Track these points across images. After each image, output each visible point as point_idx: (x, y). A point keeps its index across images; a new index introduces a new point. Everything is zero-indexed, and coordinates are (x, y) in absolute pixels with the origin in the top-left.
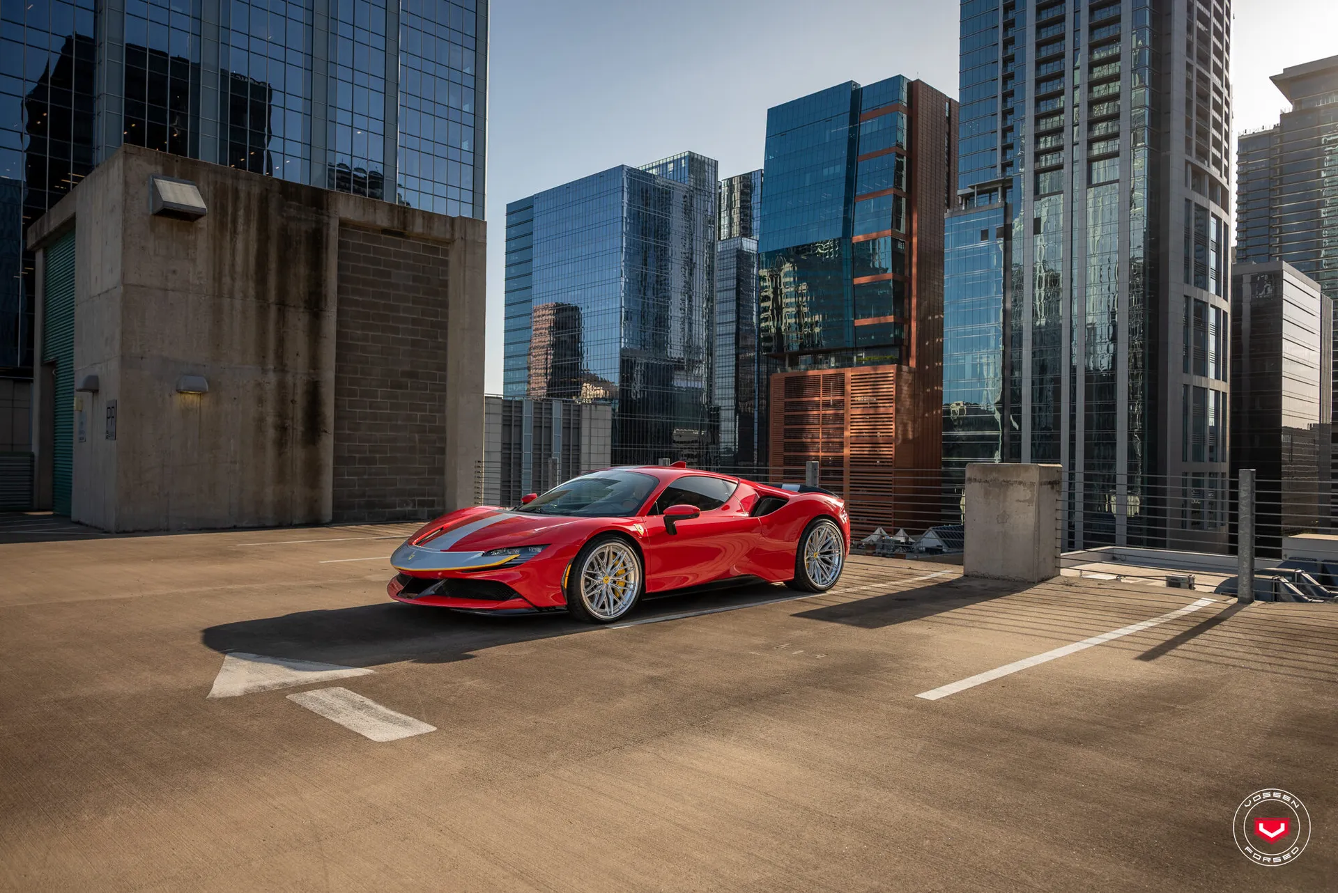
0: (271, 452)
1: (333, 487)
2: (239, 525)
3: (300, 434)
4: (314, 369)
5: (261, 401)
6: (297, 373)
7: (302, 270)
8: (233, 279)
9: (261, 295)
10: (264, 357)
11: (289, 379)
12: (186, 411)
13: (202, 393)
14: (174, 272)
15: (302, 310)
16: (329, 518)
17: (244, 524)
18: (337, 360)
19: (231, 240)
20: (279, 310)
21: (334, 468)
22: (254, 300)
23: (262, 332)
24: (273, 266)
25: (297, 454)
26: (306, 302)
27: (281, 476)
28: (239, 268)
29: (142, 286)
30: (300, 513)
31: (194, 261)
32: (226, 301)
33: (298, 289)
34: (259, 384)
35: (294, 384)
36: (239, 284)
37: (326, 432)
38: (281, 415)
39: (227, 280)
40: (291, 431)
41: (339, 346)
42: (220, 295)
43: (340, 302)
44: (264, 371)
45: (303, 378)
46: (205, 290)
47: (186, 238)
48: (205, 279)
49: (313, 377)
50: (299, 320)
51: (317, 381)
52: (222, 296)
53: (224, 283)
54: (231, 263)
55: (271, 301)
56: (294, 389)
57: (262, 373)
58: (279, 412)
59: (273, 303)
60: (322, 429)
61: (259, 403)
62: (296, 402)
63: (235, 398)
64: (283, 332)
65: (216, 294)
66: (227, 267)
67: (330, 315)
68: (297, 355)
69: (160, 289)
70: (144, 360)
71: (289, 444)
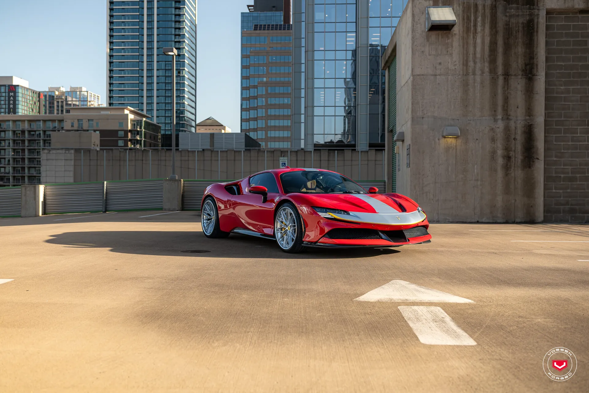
0: (500, 173)
1: (544, 197)
2: (480, 221)
3: (520, 161)
4: (530, 116)
5: (493, 140)
6: (517, 120)
7: (520, 50)
8: (475, 63)
9: (493, 71)
10: (495, 111)
11: (512, 124)
12: (448, 149)
13: (457, 137)
14: (440, 64)
15: (520, 77)
16: (541, 218)
17: (484, 220)
18: (546, 108)
19: (474, 38)
20: (505, 78)
21: (545, 185)
22: (488, 74)
23: (494, 95)
24: (500, 50)
25: (518, 173)
26: (523, 71)
27: (507, 190)
28: (478, 55)
29: (423, 75)
30: (520, 215)
31: (451, 54)
32: (471, 77)
33: (517, 64)
34: (493, 129)
35: (516, 128)
36: (479, 65)
37: (538, 159)
38: (507, 149)
39: (471, 64)
40: (514, 159)
41: (547, 99)
42: (467, 74)
43: (548, 68)
44: (496, 120)
45: (521, 123)
46: (458, 72)
47: (447, 42)
48: (458, 65)
49: (529, 121)
50: (518, 84)
51: (531, 125)
52: (469, 75)
53: (470, 66)
54: (473, 53)
55: (499, 73)
56: (515, 131)
57: (494, 121)
58: (506, 147)
59: (500, 75)
60: (535, 157)
61: (492, 142)
62: (516, 139)
63: (477, 139)
64: (508, 93)
65: (465, 74)
66: (471, 56)
67: (540, 78)
68: (517, 107)
69: (432, 75)
70: (424, 119)
71: (513, 168)
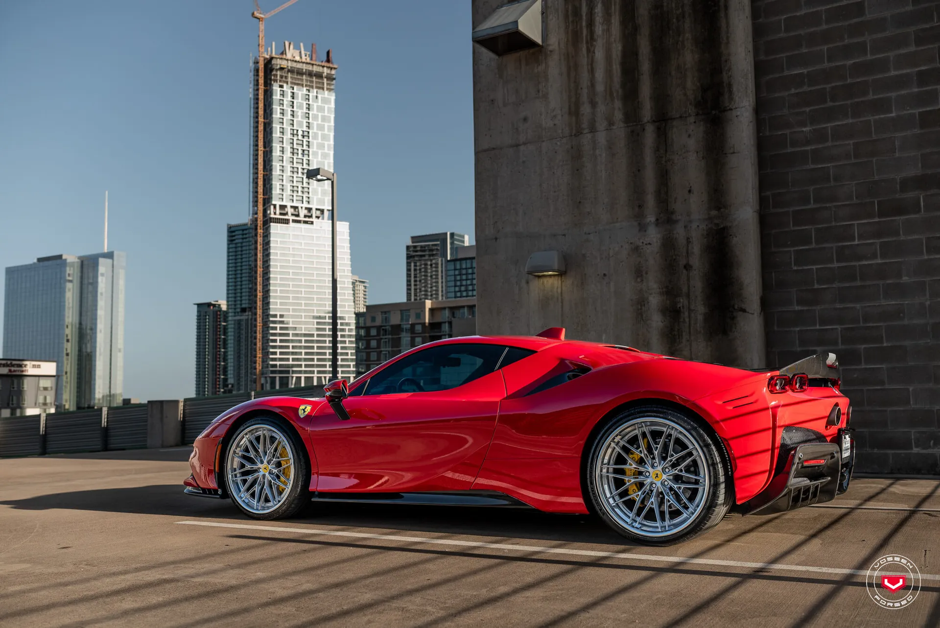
3: (700, 318)
4: (719, 209)
5: (639, 273)
6: (690, 222)
7: (689, 57)
8: (593, 104)
9: (632, 116)
10: (640, 207)
11: (680, 232)
12: (545, 302)
13: (561, 274)
14: (525, 119)
15: (692, 119)
19: (588, 51)
20: (659, 129)
22: (622, 125)
23: (636, 170)
24: (646, 66)
25: (698, 349)
26: (698, 104)
28: (600, 88)
29: (494, 149)
31: (545, 97)
32: (586, 138)
34: (637, 248)
35: (688, 240)
36: (601, 108)
37: (744, 311)
38: (671, 291)
39: (586, 109)
40: (686, 314)
41: (762, 163)
42: (579, 133)
44: (642, 228)
45: (701, 227)
46: (560, 131)
47: (536, 71)
48: (559, 117)
49: (716, 221)
50: (689, 136)
51: (724, 228)
52: (581, 133)
53: (583, 114)
54: (589, 84)
55: (645, 120)
56: (688, 246)
57: (640, 230)
58: (667, 287)
59: (648, 122)
60: (736, 307)
61: (638, 277)
62: (691, 267)
63: (605, 275)
64: (666, 162)
65: (574, 132)
66: (585, 91)
67: (739, 113)
68: (690, 191)
69: (512, 146)
70: (498, 240)
71: (685, 336)
